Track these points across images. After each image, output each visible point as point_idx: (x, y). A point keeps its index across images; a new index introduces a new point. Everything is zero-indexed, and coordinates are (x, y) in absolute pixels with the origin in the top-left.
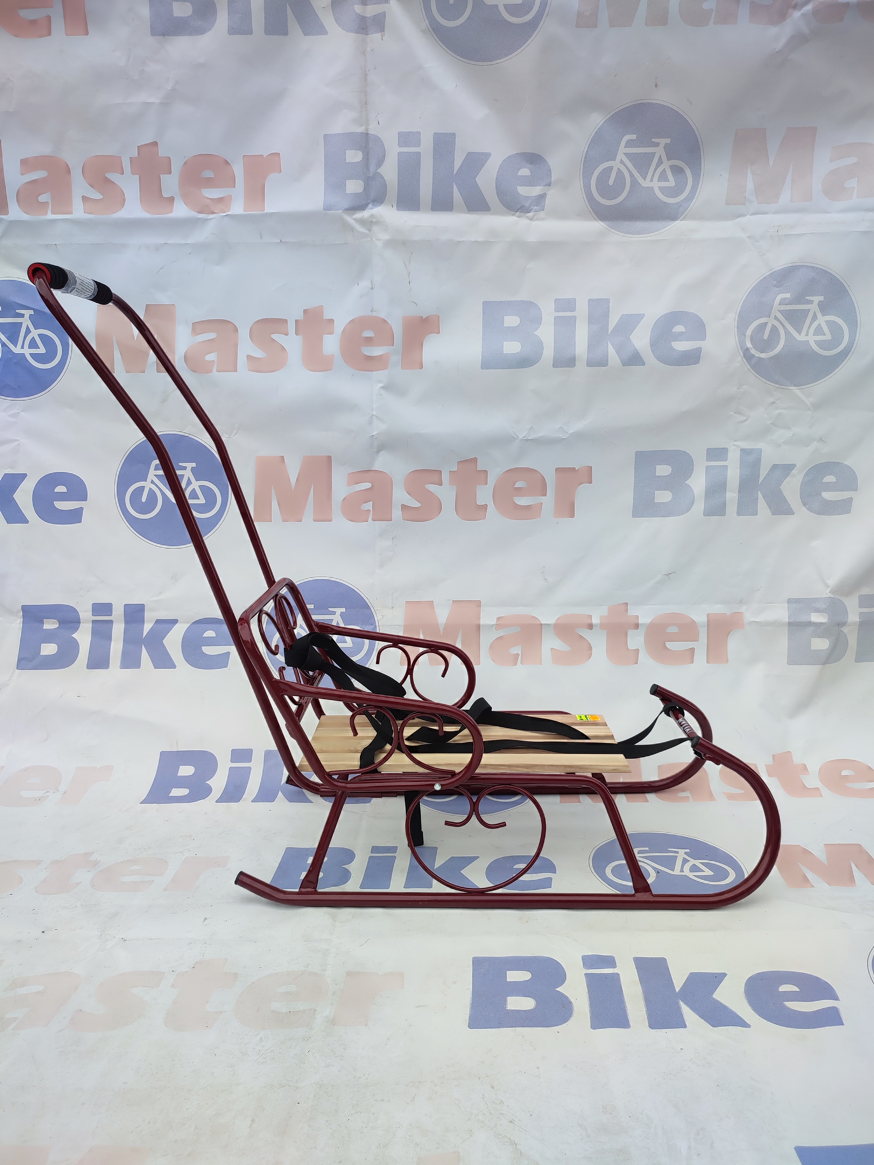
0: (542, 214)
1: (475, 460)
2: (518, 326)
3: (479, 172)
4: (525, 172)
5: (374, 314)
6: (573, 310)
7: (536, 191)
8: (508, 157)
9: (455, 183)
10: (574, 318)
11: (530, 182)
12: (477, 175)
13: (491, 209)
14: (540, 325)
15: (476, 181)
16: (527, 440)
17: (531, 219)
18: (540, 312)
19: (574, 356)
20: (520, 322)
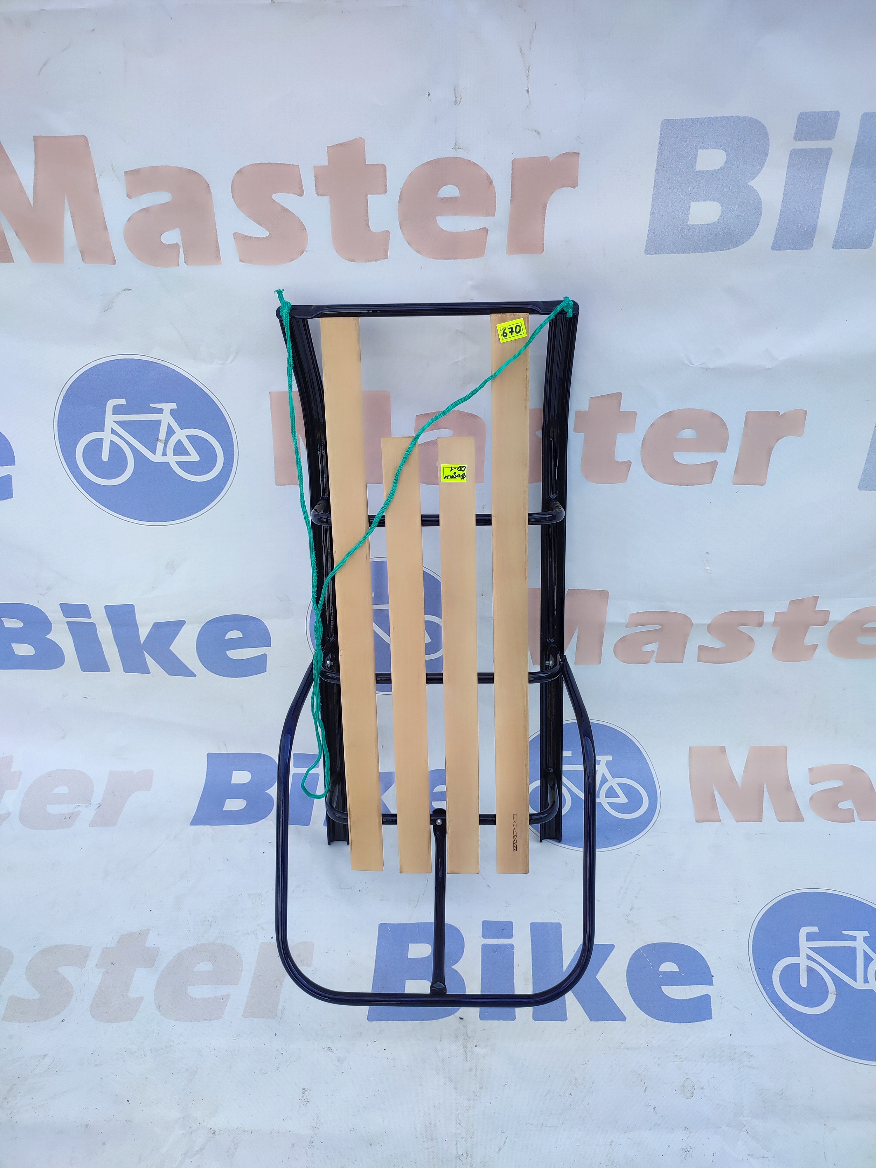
1: (618, 396)
2: (721, 169)
5: (460, 154)
6: (830, 135)
10: (827, 153)
14: (762, 168)
16: (707, 369)
18: (767, 140)
19: (814, 228)
20: (726, 162)
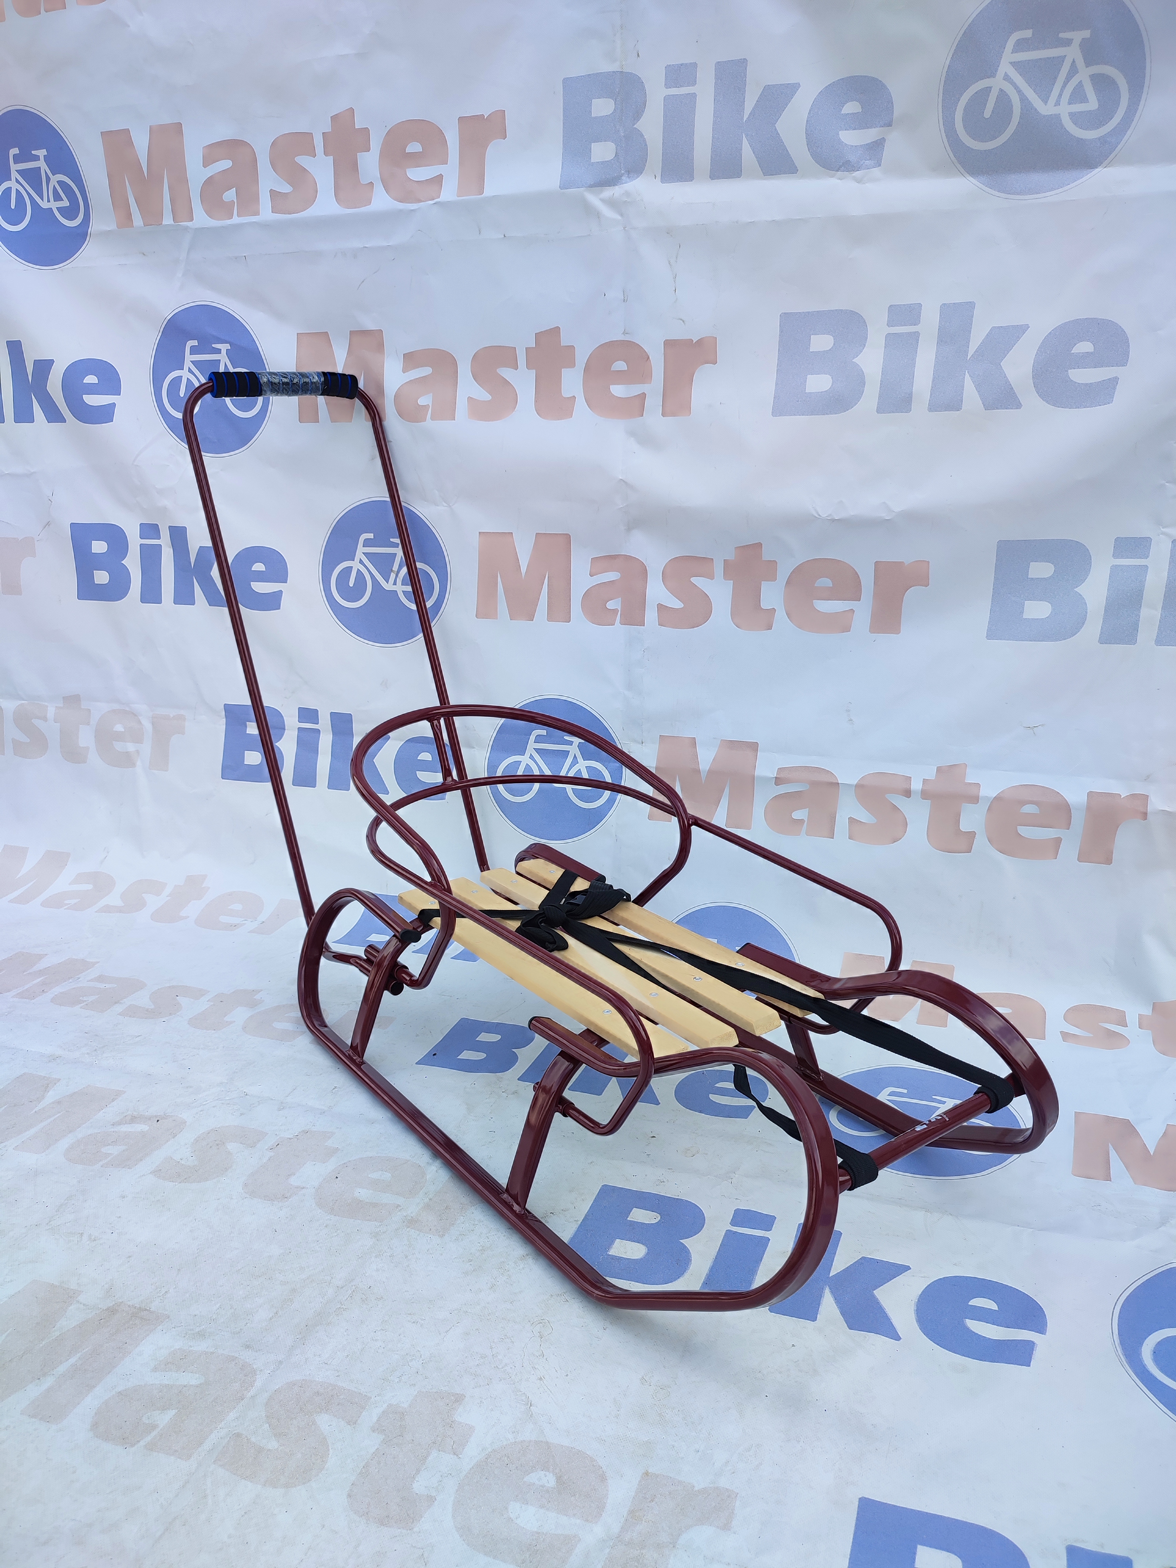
0: (876, 172)
1: (759, 546)
2: (830, 349)
3: (781, 115)
4: (851, 108)
5: (628, 338)
6: (916, 321)
7: (870, 135)
8: (826, 87)
9: (745, 134)
10: (916, 335)
11: (859, 122)
12: (779, 118)
13: (798, 170)
14: (863, 349)
15: (776, 129)
16: (833, 520)
17: (859, 181)
18: (865, 327)
19: (911, 394)
20: (834, 344)
